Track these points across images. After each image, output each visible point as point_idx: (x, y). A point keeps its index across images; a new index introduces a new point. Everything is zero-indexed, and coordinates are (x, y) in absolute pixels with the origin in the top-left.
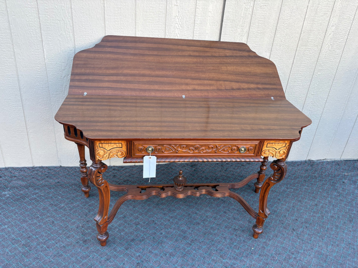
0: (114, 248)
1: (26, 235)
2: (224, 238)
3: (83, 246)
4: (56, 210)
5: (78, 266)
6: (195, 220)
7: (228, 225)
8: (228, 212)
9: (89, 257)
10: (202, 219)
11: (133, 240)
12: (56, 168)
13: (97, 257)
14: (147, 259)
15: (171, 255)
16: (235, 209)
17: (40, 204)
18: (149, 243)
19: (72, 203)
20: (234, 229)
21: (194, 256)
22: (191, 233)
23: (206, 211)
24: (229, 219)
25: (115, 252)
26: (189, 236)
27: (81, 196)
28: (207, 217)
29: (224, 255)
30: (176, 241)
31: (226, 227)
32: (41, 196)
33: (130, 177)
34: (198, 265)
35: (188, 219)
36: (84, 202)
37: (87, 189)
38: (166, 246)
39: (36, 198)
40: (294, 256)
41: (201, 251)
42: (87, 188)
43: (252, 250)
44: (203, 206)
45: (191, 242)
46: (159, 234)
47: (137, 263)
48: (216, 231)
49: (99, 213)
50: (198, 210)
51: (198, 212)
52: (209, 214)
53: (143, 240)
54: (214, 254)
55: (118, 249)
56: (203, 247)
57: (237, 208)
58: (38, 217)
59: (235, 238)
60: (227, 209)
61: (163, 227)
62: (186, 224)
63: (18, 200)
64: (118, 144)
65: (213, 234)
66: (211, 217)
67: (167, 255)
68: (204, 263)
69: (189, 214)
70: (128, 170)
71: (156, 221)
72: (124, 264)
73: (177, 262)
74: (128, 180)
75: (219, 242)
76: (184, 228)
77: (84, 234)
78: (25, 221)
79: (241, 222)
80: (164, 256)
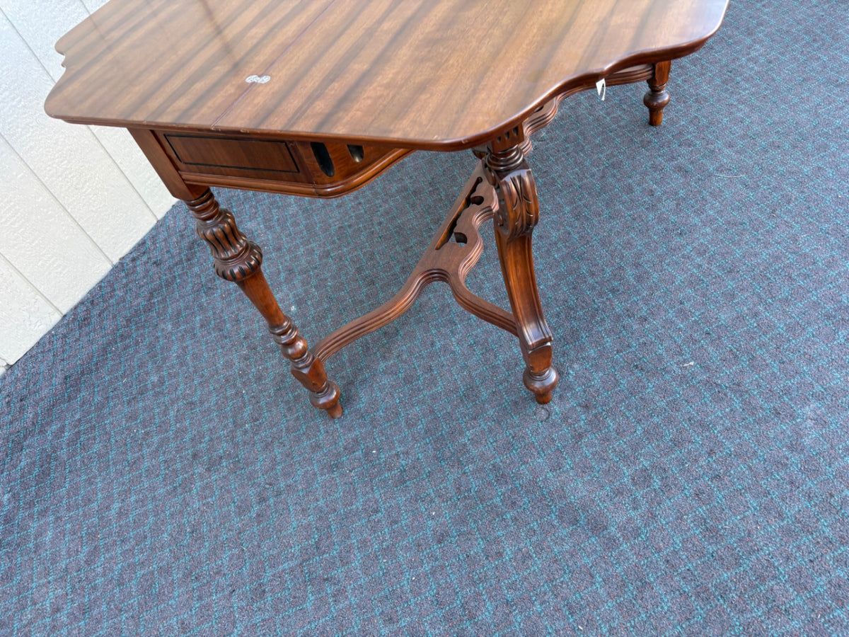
1: (181, 462)
4: (157, 395)
12: (5, 378)
17: (105, 424)
19: (164, 360)
32: (79, 420)
33: (188, 236)
39: (79, 432)
58: (147, 434)
63: (45, 474)
70: (161, 237)
78: (135, 463)
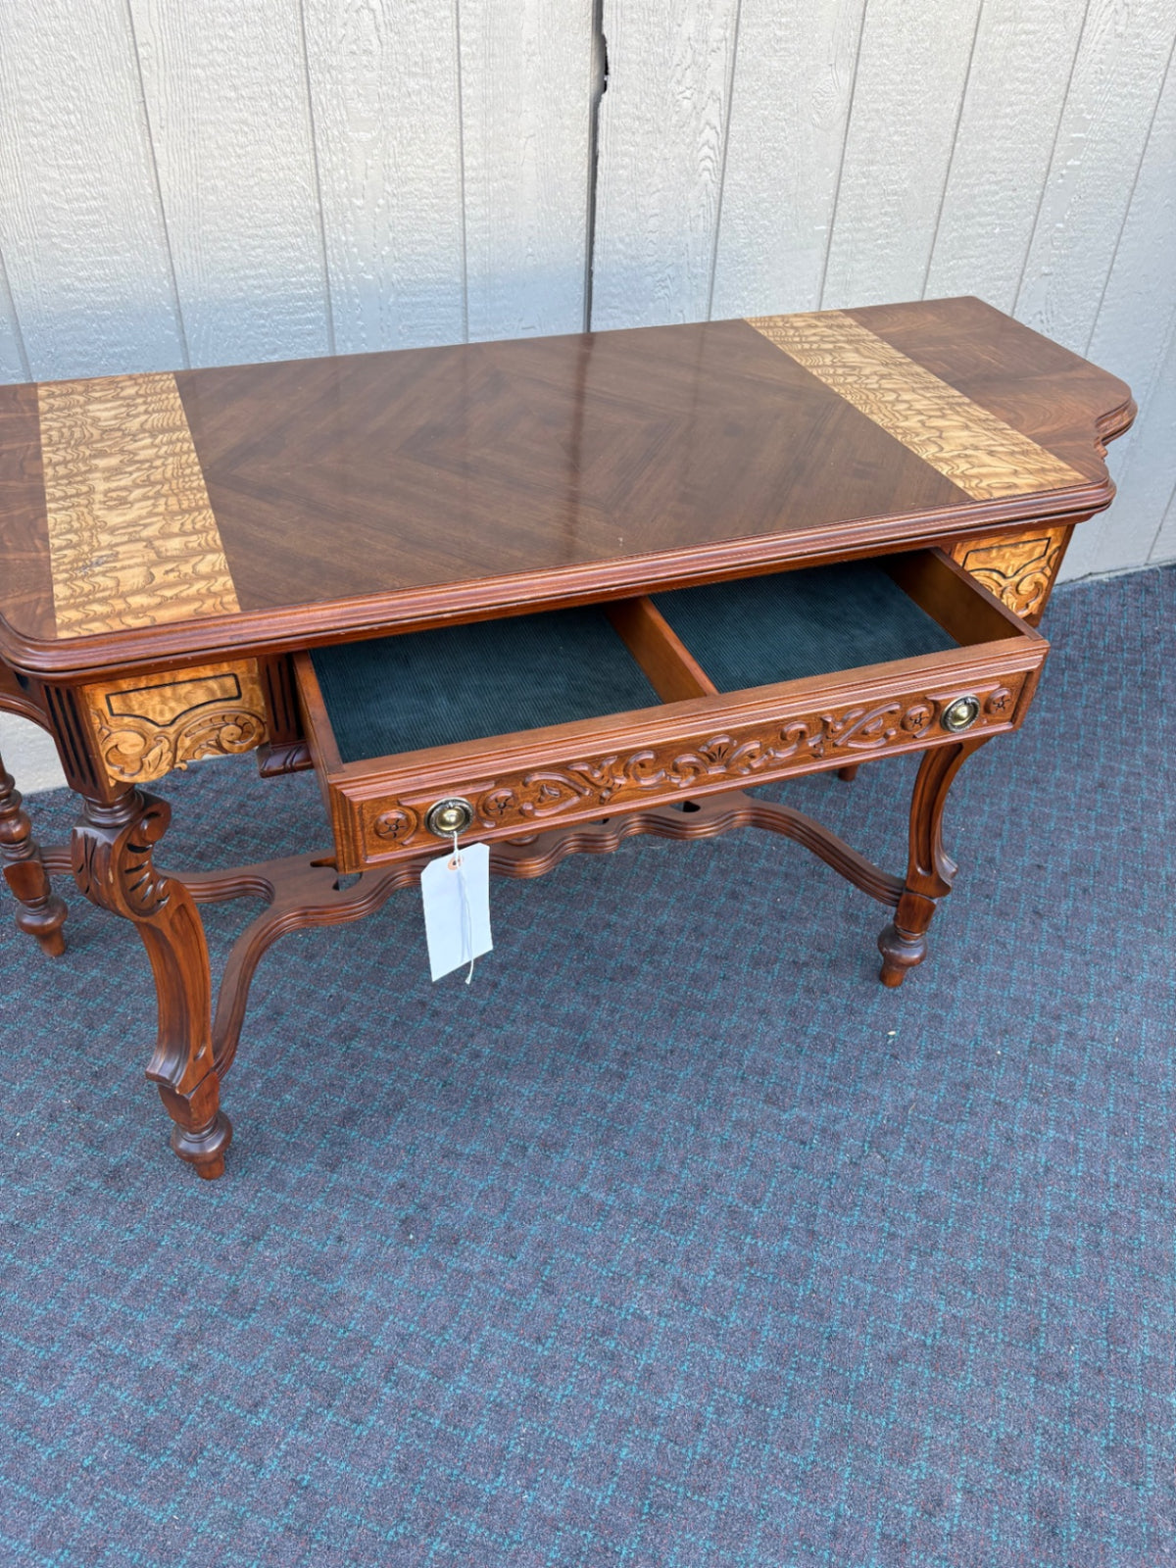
0: (270, 1178)
2: (762, 1012)
3: (110, 1202)
5: (114, 1305)
6: (611, 957)
7: (762, 952)
8: (745, 889)
9: (159, 1244)
10: (644, 948)
11: (349, 1117)
13: (199, 1238)
14: (441, 1193)
15: (548, 1145)
16: (775, 874)
18: (430, 1113)
20: (794, 962)
21: (651, 1127)
22: (611, 1024)
23: (651, 907)
24: (758, 921)
25: (278, 1196)
26: (605, 1040)
27: (23, 953)
28: (660, 931)
29: (778, 1089)
30: (554, 1073)
31: (756, 963)
34: (682, 1163)
35: (580, 960)
36: (48, 983)
37: (47, 917)
38: (512, 1109)
40: (1064, 1028)
41: (674, 1098)
42: (46, 912)
43: (890, 1041)
44: (627, 886)
45: (622, 1063)
46: (464, 1059)
47: (403, 1222)
48: (718, 990)
49: (166, 1040)
50: (614, 909)
51: (614, 918)
52: (665, 917)
53: (398, 1106)
54: (734, 1095)
55: (293, 1176)
56: (681, 1075)
57: (781, 864)
59: (807, 1006)
60: (739, 877)
61: (474, 1021)
62: (578, 983)
64: (213, 684)
65: (710, 1007)
66: (681, 930)
67: (530, 1150)
68: (705, 1147)
69: (579, 937)
71: (436, 1004)
72: (340, 1239)
73: (583, 1175)
74: (240, 831)
75: (744, 1036)
76: (572, 1004)
77: (98, 1142)
79: (815, 928)
80: (515, 1156)
